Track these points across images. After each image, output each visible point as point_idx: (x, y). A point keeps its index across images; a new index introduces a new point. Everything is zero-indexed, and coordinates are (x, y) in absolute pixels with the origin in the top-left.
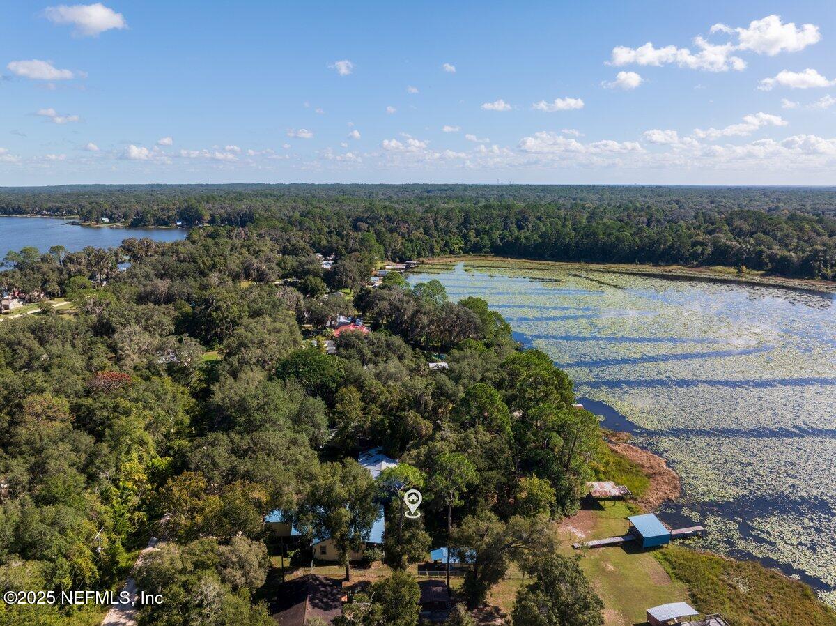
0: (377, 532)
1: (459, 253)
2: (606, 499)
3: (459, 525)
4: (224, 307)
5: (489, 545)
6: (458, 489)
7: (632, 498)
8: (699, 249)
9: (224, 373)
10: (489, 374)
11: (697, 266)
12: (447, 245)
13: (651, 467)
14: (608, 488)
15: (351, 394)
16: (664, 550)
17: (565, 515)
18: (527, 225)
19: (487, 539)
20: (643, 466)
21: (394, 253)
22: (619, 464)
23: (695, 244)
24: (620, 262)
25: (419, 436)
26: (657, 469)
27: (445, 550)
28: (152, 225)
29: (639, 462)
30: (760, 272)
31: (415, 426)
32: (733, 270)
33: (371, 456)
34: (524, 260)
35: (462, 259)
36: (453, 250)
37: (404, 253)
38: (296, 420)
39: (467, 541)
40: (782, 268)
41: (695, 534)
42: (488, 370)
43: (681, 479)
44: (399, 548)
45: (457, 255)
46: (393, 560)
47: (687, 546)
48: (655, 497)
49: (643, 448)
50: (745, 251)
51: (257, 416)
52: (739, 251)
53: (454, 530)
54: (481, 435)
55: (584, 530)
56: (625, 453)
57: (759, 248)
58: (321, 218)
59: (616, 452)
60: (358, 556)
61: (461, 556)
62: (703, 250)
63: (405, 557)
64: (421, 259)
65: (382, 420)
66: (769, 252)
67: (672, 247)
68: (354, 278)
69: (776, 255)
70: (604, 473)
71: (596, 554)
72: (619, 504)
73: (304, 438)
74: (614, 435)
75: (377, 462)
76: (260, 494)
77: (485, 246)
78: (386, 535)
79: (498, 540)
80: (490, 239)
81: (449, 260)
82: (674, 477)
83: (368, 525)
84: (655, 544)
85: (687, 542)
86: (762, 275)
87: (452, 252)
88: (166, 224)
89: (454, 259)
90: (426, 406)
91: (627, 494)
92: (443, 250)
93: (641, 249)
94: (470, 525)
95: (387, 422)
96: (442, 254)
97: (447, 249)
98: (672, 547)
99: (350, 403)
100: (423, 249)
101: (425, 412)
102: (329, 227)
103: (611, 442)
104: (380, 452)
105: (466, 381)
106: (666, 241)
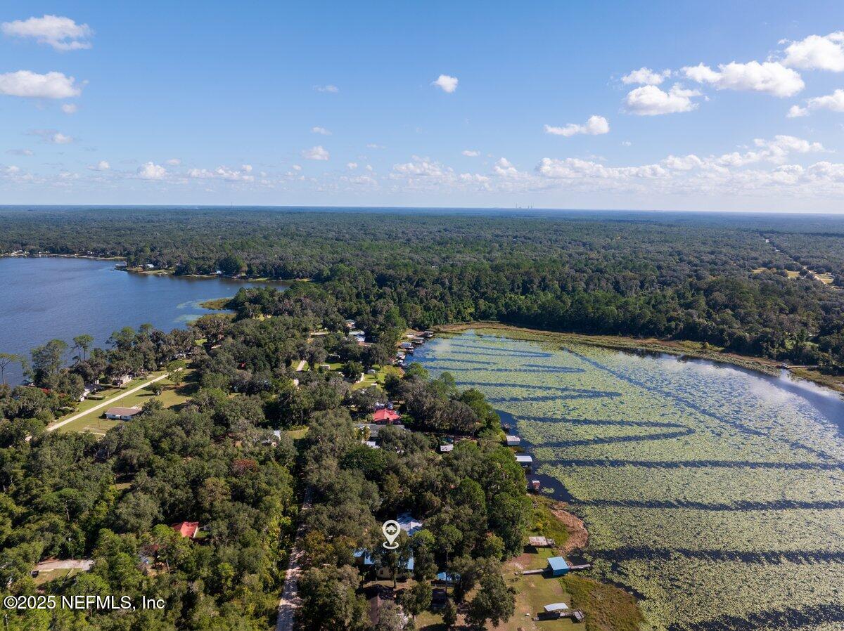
0: (411, 564)
1: (470, 320)
2: (539, 547)
3: (452, 561)
4: (298, 400)
5: (467, 572)
6: (451, 543)
7: (556, 547)
8: (673, 324)
9: (309, 458)
10: (476, 468)
11: (671, 340)
12: (459, 312)
13: (573, 527)
14: (542, 540)
15: (392, 479)
16: (565, 578)
17: (514, 556)
18: (532, 287)
19: (465, 569)
20: (568, 526)
21: (414, 321)
22: (554, 525)
23: (670, 320)
24: (607, 334)
25: (433, 507)
26: (577, 528)
27: (444, 573)
28: (195, 274)
29: (567, 523)
30: (720, 349)
31: (431, 501)
32: (698, 345)
33: (404, 518)
34: (524, 329)
35: (472, 326)
36: (465, 318)
37: (423, 322)
38: (361, 496)
39: (455, 569)
40: (738, 347)
41: (585, 569)
42: (475, 465)
43: (590, 535)
44: (422, 572)
45: (468, 322)
46: (418, 578)
47: (579, 575)
48: (569, 546)
49: (573, 513)
50: (710, 328)
51: (341, 495)
52: (705, 329)
53: (449, 563)
54: (466, 510)
55: (523, 565)
56: (560, 517)
57: (721, 326)
58: (349, 276)
59: (554, 516)
60: (400, 575)
61: (453, 577)
62: (677, 325)
63: (425, 577)
64: (436, 327)
65: (411, 496)
66: (730, 331)
67: (650, 322)
68: (384, 358)
69: (735, 333)
70: (543, 530)
71: (527, 578)
72: (547, 550)
73: (367, 508)
74: (556, 504)
75: (408, 522)
76: (353, 543)
77: (492, 314)
78: (415, 565)
79: (471, 570)
80: (497, 307)
81: (461, 327)
82: (585, 534)
83: (407, 560)
84: (561, 574)
85: (579, 573)
86: (722, 352)
87: (463, 319)
88: (207, 272)
89: (464, 327)
90: (437, 487)
91: (553, 544)
92: (456, 318)
93: (624, 323)
94: (457, 561)
95: (414, 498)
96: (455, 322)
97: (460, 317)
98: (570, 576)
99: (393, 485)
100: (439, 318)
101: (437, 491)
102: (357, 288)
103: (554, 509)
104: (409, 516)
105: (461, 472)
106: (645, 317)
